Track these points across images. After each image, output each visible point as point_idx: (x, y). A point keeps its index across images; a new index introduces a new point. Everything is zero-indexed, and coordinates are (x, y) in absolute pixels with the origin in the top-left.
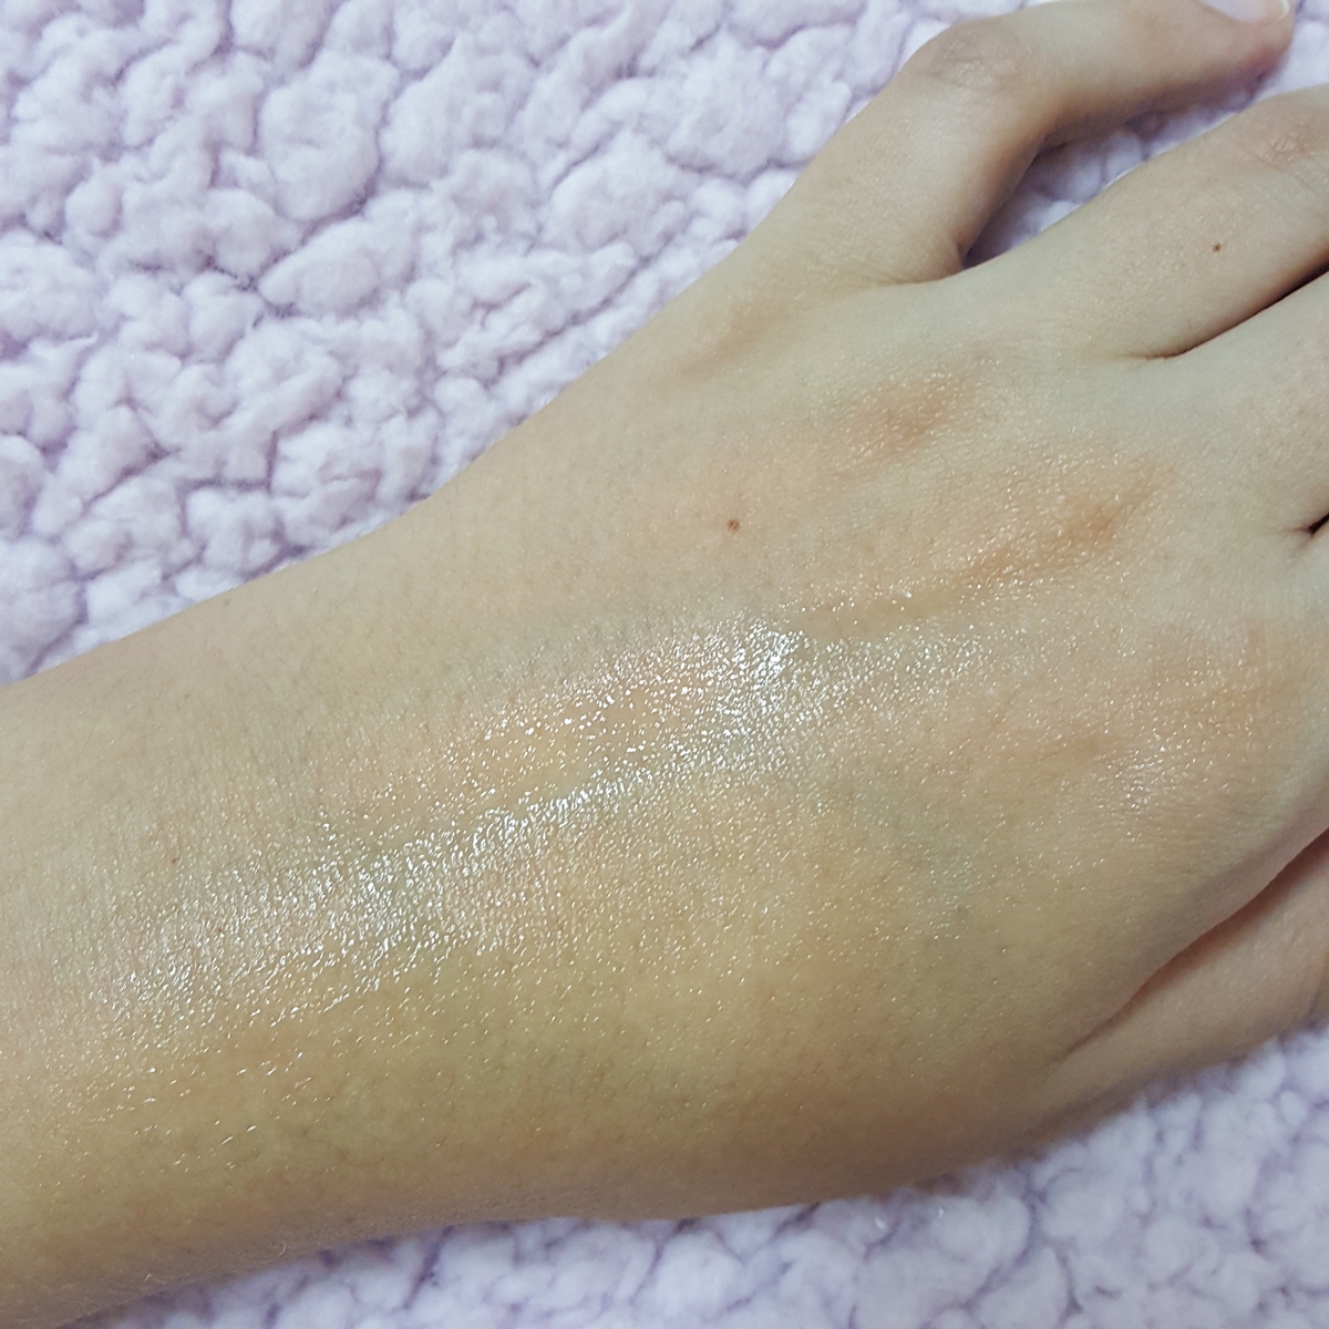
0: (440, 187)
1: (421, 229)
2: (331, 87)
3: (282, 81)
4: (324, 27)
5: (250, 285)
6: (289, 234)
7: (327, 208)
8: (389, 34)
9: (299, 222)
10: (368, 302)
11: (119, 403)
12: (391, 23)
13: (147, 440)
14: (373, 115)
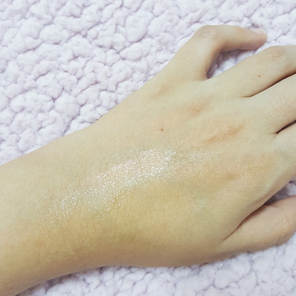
0: (156, 39)
1: (151, 46)
2: (140, 17)
3: (131, 14)
4: (141, 5)
5: (118, 53)
6: (127, 44)
7: (136, 40)
8: (153, 8)
9: (130, 42)
10: (139, 59)
11: (92, 72)
12: (154, 6)
13: (96, 80)
14: (147, 23)
